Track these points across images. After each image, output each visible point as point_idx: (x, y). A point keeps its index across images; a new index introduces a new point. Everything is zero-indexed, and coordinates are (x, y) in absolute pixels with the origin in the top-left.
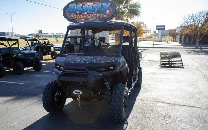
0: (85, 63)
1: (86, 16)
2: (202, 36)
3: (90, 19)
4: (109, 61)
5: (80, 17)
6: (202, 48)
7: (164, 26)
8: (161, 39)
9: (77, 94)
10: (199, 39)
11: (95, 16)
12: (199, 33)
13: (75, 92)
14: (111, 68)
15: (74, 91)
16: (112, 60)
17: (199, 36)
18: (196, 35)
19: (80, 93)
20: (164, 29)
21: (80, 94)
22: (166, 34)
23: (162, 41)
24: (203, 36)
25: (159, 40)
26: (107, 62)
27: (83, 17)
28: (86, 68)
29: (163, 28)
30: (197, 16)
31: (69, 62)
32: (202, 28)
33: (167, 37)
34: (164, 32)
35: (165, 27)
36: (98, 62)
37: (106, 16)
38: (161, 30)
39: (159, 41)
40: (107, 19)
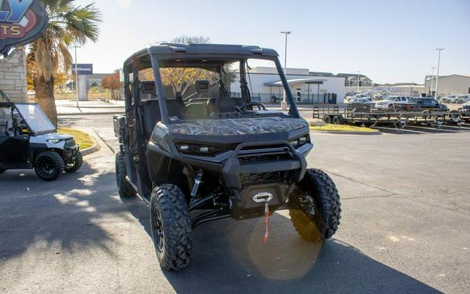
4: (302, 126)
7: (90, 66)
8: (85, 94)
9: (263, 200)
13: (258, 198)
17: (181, 86)
18: (174, 84)
19: (268, 197)
20: (90, 73)
21: (269, 199)
23: (87, 100)
24: (186, 87)
25: (81, 97)
29: (89, 69)
35: (91, 68)
37: (19, 33)
38: (84, 76)
40: (22, 39)
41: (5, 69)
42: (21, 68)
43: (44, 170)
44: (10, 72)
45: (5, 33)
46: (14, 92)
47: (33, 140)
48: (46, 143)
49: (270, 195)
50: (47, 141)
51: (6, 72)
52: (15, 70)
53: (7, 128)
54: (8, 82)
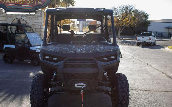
0: (87, 52)
1: (17, 2)
2: (123, 28)
3: (22, 5)
4: (112, 50)
5: (9, 2)
6: (124, 39)
8: (82, 29)
9: (80, 87)
10: (121, 31)
11: (28, 2)
12: (120, 25)
13: (78, 86)
14: (112, 57)
15: (77, 84)
16: (114, 49)
17: (121, 27)
18: (118, 26)
19: (83, 86)
22: (85, 25)
23: (82, 32)
25: (80, 30)
26: (110, 50)
27: (14, 2)
28: (94, 57)
30: (118, 8)
31: (67, 51)
32: (123, 20)
33: (85, 27)
34: (85, 23)
36: (102, 51)
37: (41, 3)
38: (82, 21)
39: (79, 32)
40: (42, 6)
41: (35, 18)
42: (41, 18)
43: (35, 61)
44: (36, 19)
45: (36, 3)
46: (37, 28)
47: (31, 48)
48: (36, 50)
49: (84, 85)
50: (37, 49)
51: (35, 19)
52: (38, 19)
53: (25, 42)
54: (35, 24)
